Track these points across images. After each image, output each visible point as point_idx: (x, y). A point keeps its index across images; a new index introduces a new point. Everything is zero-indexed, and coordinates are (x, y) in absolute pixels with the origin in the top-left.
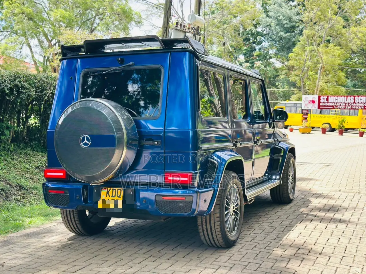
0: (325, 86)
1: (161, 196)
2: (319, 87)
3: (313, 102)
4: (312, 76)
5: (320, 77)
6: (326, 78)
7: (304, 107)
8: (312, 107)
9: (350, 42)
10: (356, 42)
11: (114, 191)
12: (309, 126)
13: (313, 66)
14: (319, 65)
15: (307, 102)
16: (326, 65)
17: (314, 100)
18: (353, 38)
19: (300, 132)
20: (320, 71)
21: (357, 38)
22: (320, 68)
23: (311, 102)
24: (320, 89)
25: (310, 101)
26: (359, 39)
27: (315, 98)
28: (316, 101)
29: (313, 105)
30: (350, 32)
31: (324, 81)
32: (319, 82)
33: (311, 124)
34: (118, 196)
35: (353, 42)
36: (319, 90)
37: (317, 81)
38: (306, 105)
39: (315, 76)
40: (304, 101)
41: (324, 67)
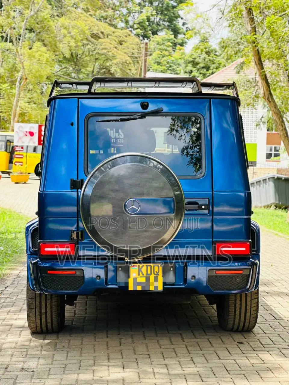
0: (28, 108)
1: (215, 270)
2: (18, 109)
3: (32, 134)
4: (6, 90)
5: (19, 94)
6: (29, 96)
7: (18, 142)
8: (29, 143)
9: (60, 41)
10: (69, 42)
11: (149, 267)
12: (25, 172)
13: (7, 75)
14: (17, 74)
15: (22, 134)
16: (28, 74)
17: (32, 131)
18: (65, 36)
19: (12, 181)
20: (20, 84)
21: (69, 37)
22: (18, 79)
23: (28, 134)
24: (20, 112)
25: (27, 132)
26: (72, 37)
27: (33, 128)
28: (36, 133)
29: (31, 139)
30: (59, 26)
31: (26, 100)
32: (18, 101)
33: (27, 169)
34: (156, 273)
35: (64, 42)
36: (18, 113)
37: (15, 100)
38: (20, 138)
39: (11, 91)
40: (17, 132)
41: (26, 79)
